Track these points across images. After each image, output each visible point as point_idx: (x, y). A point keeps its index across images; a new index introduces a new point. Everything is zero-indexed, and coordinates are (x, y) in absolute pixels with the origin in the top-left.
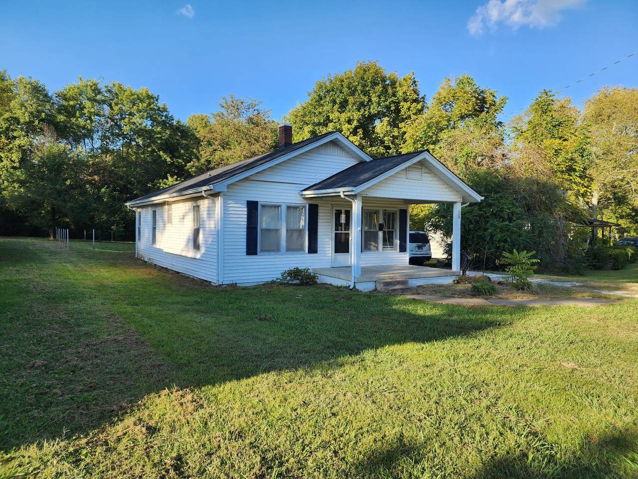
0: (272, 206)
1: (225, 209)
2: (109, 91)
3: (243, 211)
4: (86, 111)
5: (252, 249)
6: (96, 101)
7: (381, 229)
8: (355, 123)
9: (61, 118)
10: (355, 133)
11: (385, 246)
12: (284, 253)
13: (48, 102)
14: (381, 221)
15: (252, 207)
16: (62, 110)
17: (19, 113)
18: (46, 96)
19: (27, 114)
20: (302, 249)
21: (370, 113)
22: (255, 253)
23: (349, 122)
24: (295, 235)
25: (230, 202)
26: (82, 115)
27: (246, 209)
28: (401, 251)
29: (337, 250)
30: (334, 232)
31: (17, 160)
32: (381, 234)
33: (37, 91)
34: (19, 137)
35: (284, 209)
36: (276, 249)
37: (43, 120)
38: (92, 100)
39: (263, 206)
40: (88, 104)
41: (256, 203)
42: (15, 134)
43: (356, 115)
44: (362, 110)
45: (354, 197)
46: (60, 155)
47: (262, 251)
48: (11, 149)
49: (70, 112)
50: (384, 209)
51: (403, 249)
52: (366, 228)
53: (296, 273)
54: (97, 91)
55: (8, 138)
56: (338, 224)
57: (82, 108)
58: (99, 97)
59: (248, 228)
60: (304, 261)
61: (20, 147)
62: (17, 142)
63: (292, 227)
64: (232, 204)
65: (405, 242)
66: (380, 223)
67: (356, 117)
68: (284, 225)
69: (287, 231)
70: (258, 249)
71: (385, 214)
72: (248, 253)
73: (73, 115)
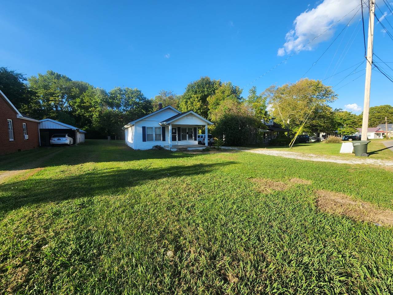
0: (150, 128)
1: (136, 129)
2: (125, 90)
3: (141, 129)
4: (118, 98)
5: (144, 140)
6: (121, 94)
7: (187, 134)
8: (199, 98)
9: (110, 101)
10: (199, 101)
12: (155, 141)
13: (107, 95)
14: (187, 131)
15: (144, 128)
16: (111, 98)
17: (97, 100)
18: (106, 93)
19: (100, 100)
20: (161, 140)
21: (204, 94)
23: (197, 98)
24: (158, 136)
26: (117, 99)
28: (195, 140)
29: (173, 140)
31: (98, 115)
32: (187, 135)
33: (103, 92)
34: (98, 107)
35: (154, 128)
36: (152, 140)
37: (105, 102)
38: (120, 94)
39: (147, 128)
40: (119, 95)
42: (97, 106)
43: (200, 95)
44: (202, 93)
45: (169, 124)
46: (109, 113)
47: (147, 140)
48: (96, 111)
49: (113, 98)
50: (188, 127)
52: (182, 133)
53: (156, 146)
54: (121, 91)
55: (95, 108)
56: (172, 133)
57: (117, 97)
58: (122, 93)
59: (143, 134)
60: (161, 143)
61: (98, 110)
62: (97, 109)
63: (157, 133)
64: (138, 128)
65: (196, 137)
67: (199, 96)
68: (154, 133)
69: (155, 135)
70: (146, 140)
71: (189, 129)
72: (143, 141)
73: (114, 99)
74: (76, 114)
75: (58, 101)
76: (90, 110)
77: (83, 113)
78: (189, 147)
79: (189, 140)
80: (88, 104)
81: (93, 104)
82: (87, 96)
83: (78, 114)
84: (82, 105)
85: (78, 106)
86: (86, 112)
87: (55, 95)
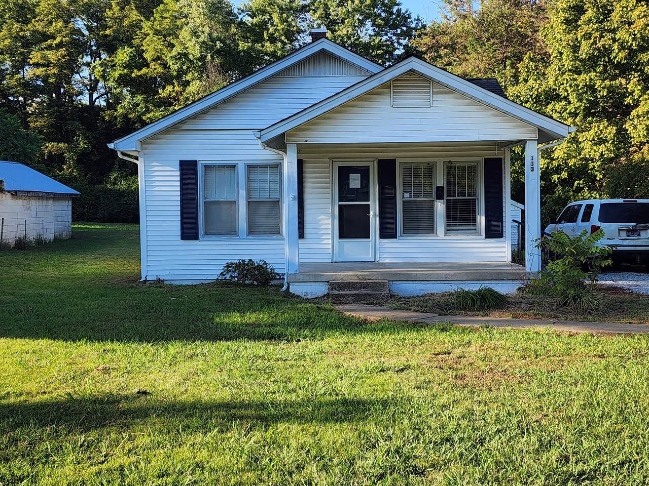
0: (222, 167)
3: (174, 175)
5: (189, 231)
7: (440, 197)
9: (244, 46)
11: (450, 228)
12: (245, 237)
14: (440, 183)
15: (188, 169)
16: (248, 33)
20: (278, 232)
22: (195, 237)
24: (263, 209)
25: (155, 164)
27: (178, 173)
28: (488, 236)
29: (347, 234)
30: (337, 203)
32: (440, 207)
33: (218, 9)
35: (242, 171)
36: (231, 232)
39: (207, 167)
41: (194, 163)
42: (188, 77)
47: (206, 234)
48: (186, 98)
49: (256, 35)
50: (448, 159)
51: (494, 232)
52: (407, 195)
53: (242, 267)
55: (181, 84)
56: (345, 192)
59: (182, 200)
63: (256, 197)
64: (157, 168)
66: (438, 185)
68: (243, 193)
69: (249, 203)
70: (201, 231)
71: (450, 170)
72: (184, 237)
73: (260, 39)
74: (116, 118)
75: (55, 65)
76: (164, 93)
77: (141, 108)
78: (409, 279)
79: (447, 232)
80: (155, 69)
81: (174, 67)
82: (157, 32)
83: (125, 116)
84: (136, 73)
85: (123, 81)
86: (150, 106)
87: (49, 42)
